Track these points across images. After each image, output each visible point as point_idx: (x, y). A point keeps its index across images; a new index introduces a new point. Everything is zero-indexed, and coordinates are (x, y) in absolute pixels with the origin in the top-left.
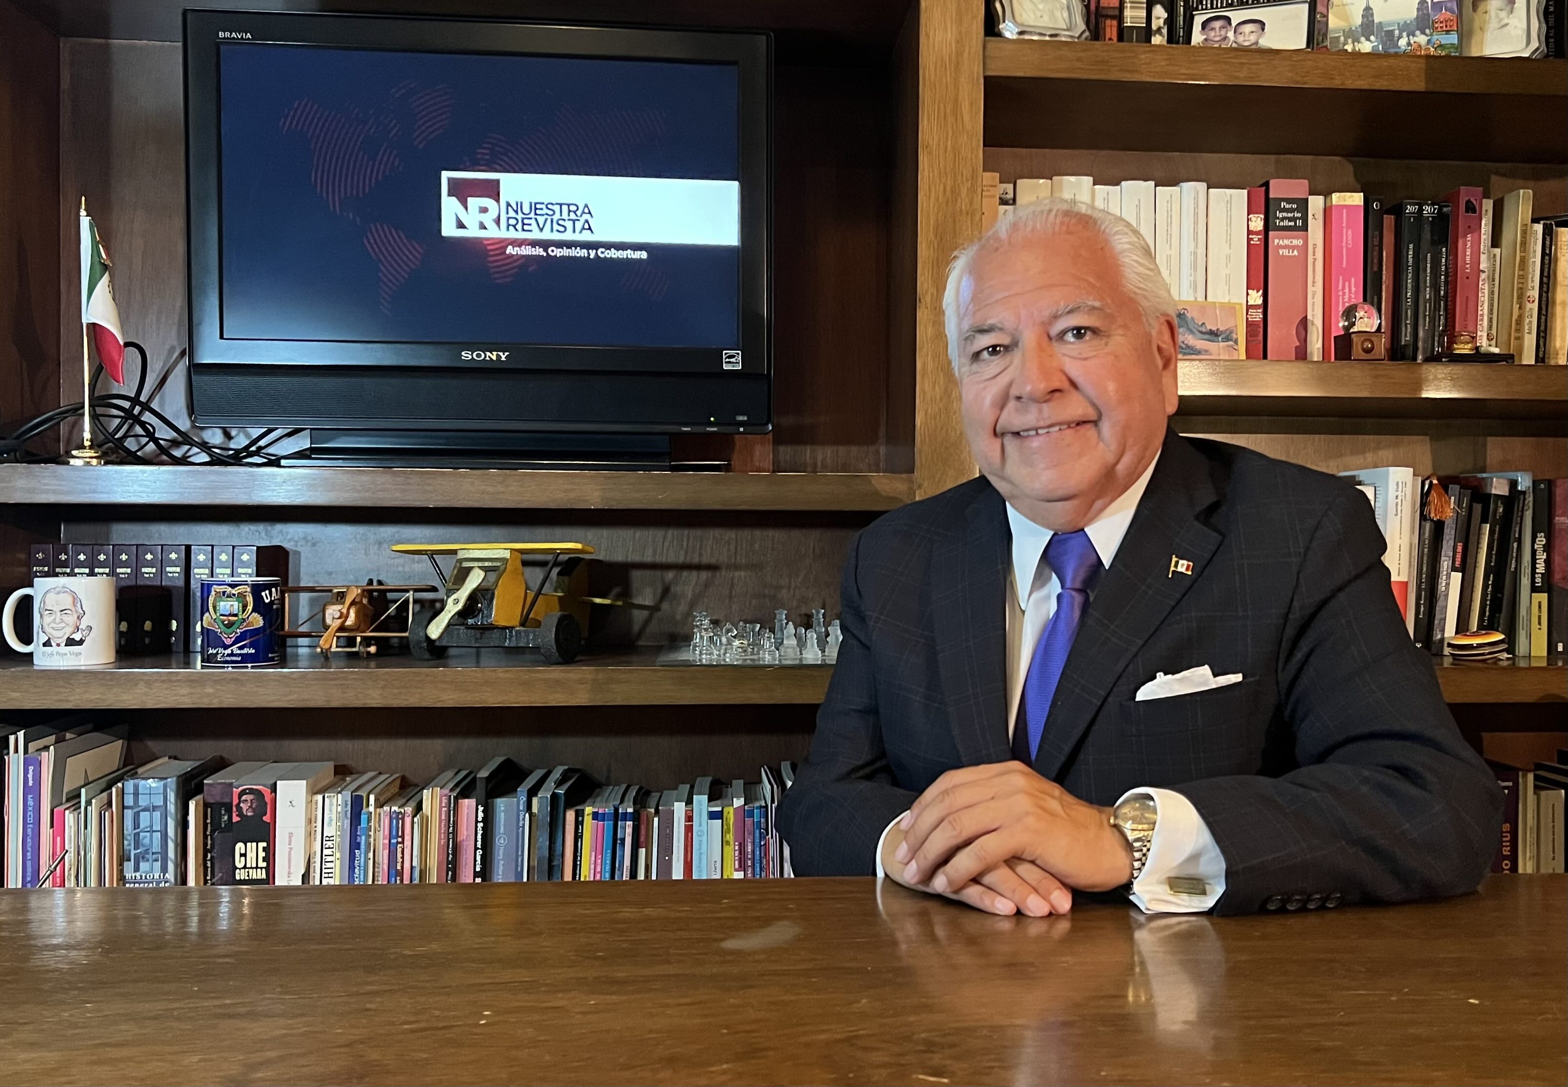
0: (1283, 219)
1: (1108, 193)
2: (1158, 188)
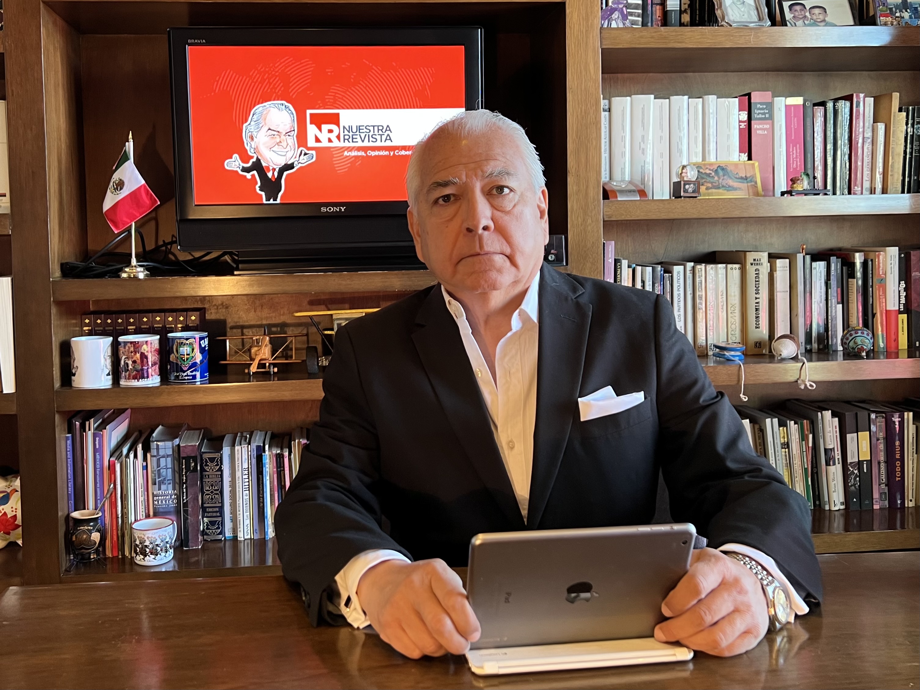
0: (758, 114)
1: (662, 103)
2: (690, 100)
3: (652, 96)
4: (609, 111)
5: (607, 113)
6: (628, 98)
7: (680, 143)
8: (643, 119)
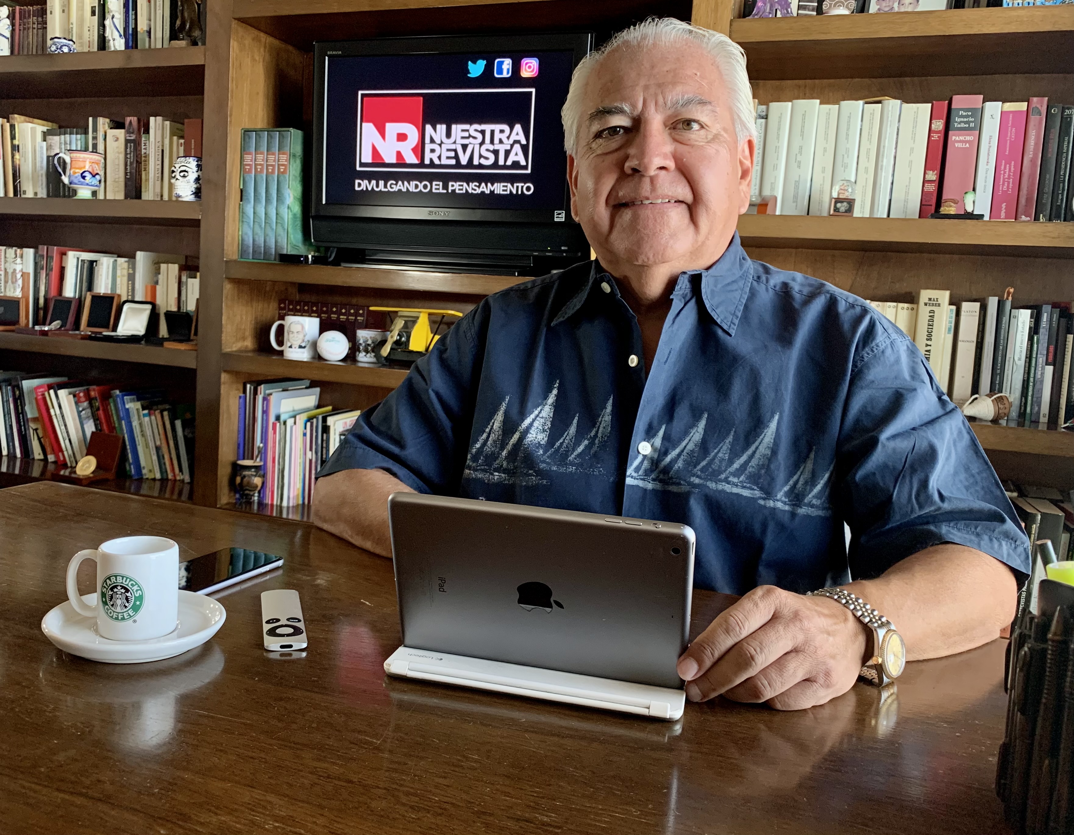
0: (960, 123)
1: (830, 109)
2: (866, 105)
3: (818, 101)
4: (766, 118)
5: (763, 120)
6: (790, 104)
7: (846, 156)
8: (803, 127)
